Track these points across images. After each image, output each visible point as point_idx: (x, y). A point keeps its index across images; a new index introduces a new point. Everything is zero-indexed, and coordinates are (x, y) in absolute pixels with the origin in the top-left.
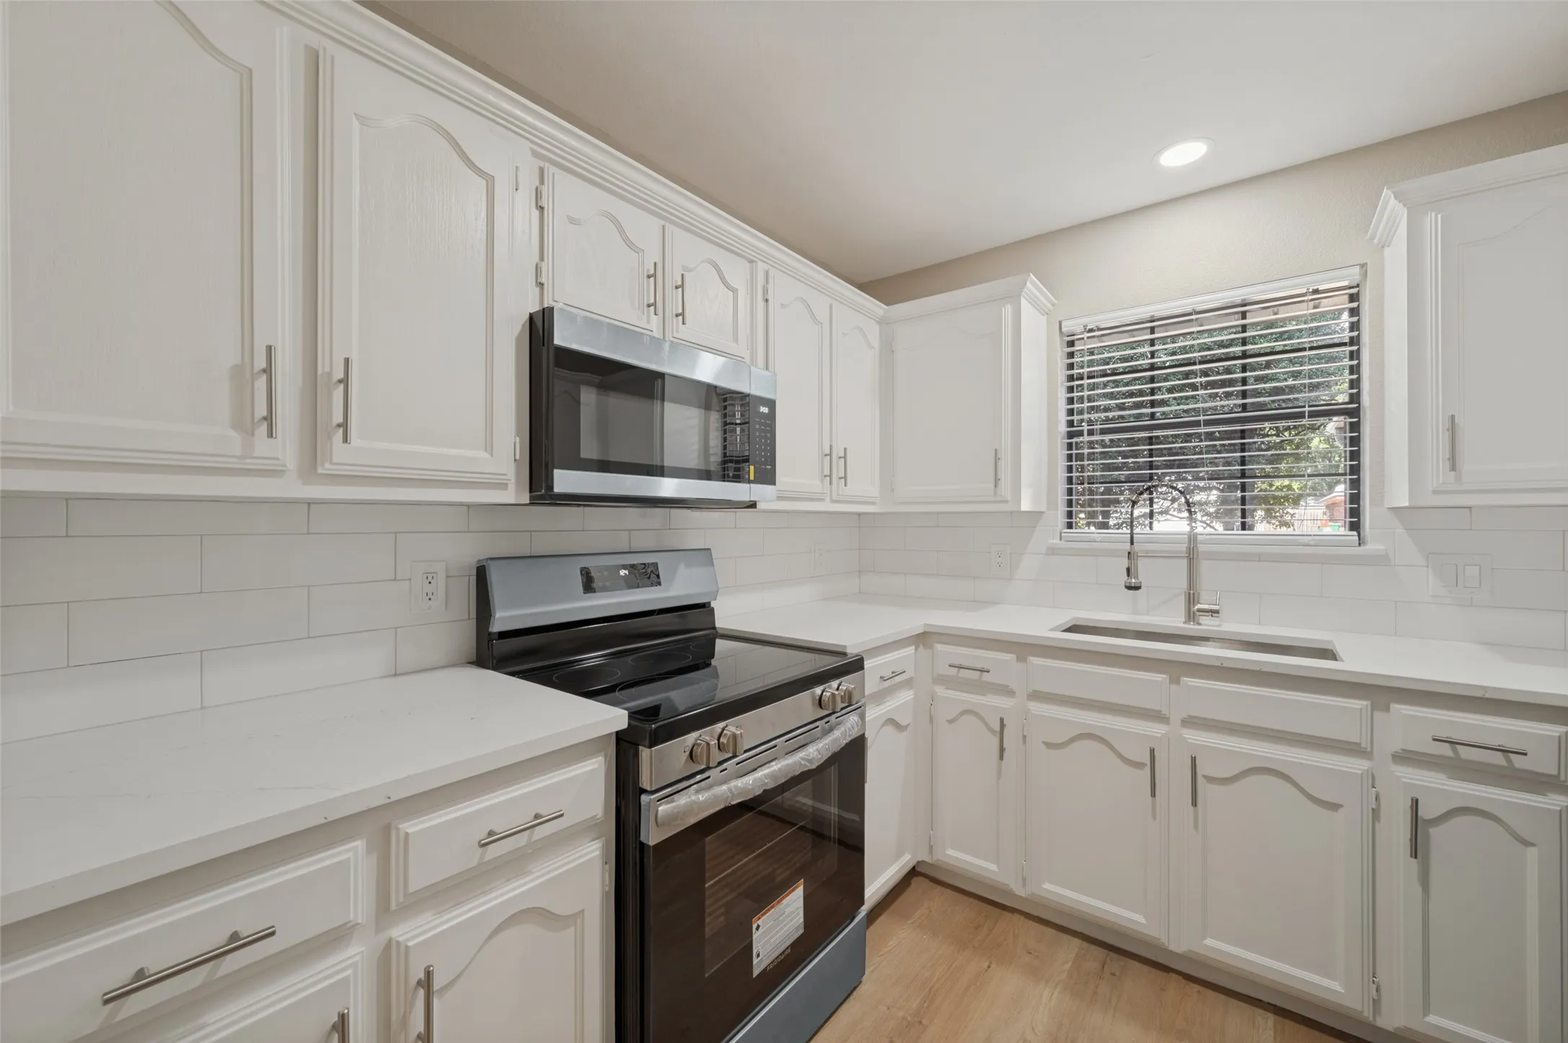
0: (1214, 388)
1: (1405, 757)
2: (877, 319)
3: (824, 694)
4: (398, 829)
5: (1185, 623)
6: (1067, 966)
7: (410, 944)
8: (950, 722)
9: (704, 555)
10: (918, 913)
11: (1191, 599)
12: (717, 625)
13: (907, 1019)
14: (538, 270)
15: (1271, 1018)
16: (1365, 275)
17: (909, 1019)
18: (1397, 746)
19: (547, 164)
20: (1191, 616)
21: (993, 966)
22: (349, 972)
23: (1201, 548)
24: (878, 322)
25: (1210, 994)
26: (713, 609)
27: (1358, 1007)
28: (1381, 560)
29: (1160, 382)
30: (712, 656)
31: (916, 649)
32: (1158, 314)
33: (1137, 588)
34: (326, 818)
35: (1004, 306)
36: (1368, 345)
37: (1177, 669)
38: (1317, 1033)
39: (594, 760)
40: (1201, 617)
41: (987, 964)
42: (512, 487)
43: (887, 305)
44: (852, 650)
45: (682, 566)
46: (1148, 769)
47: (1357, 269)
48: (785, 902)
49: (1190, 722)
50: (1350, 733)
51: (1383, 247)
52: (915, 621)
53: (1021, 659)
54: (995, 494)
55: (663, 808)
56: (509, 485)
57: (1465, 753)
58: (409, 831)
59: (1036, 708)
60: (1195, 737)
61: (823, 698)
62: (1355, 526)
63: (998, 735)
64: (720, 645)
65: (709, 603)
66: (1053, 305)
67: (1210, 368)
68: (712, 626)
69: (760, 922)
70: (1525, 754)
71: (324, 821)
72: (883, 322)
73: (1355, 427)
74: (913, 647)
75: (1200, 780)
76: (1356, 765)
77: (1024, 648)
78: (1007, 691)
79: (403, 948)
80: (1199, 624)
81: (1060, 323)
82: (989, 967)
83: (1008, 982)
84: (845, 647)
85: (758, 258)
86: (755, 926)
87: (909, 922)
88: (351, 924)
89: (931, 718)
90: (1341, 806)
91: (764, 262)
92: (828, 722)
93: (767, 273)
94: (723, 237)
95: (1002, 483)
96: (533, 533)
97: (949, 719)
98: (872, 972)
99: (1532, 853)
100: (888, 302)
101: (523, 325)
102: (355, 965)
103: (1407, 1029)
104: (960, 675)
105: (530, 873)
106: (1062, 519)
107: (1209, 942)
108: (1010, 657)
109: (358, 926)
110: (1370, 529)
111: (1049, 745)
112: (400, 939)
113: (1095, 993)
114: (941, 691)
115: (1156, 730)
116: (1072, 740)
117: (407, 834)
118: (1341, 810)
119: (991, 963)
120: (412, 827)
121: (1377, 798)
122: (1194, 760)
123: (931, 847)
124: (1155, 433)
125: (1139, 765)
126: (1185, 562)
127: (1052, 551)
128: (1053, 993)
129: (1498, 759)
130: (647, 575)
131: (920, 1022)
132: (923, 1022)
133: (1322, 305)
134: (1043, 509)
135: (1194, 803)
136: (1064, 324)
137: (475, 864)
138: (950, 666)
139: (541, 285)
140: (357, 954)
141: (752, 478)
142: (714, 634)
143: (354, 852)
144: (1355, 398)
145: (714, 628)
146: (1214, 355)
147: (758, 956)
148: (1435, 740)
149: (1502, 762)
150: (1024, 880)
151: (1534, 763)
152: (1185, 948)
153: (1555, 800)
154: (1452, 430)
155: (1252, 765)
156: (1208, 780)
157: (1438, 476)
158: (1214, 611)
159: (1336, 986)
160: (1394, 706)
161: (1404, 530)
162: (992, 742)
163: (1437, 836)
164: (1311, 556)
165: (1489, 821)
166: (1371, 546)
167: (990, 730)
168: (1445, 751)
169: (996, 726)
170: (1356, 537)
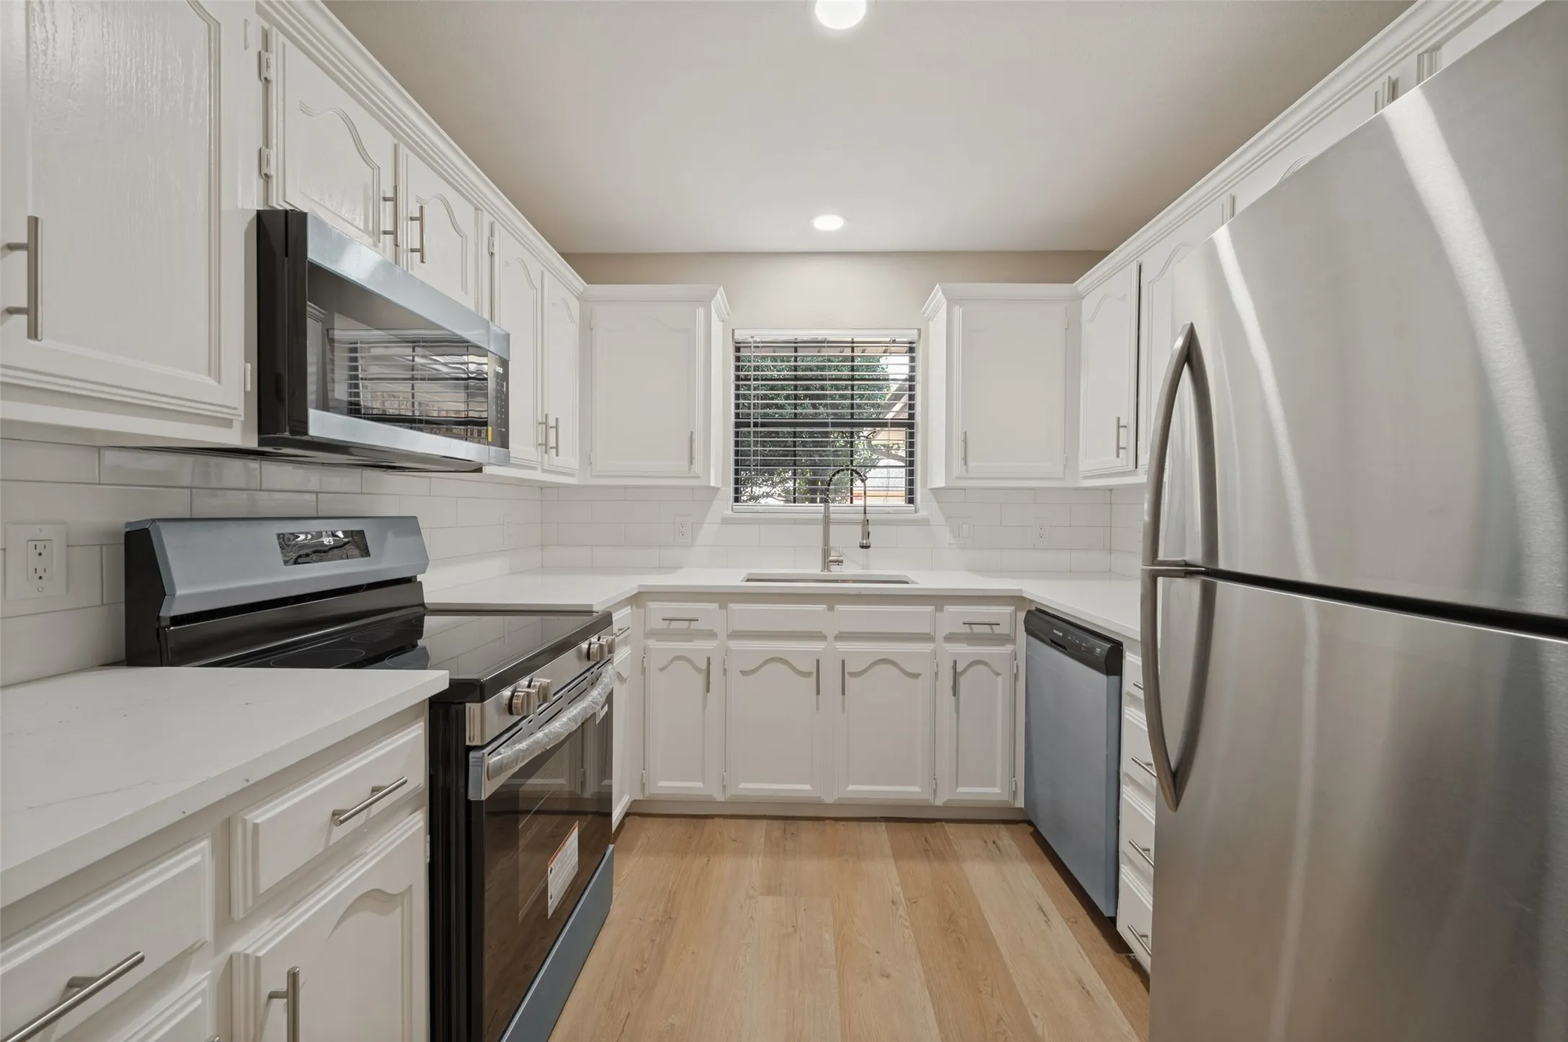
0: (812, 400)
1: (950, 638)
2: (577, 295)
3: (592, 646)
4: (244, 821)
5: (822, 571)
6: (763, 839)
7: (260, 954)
8: (662, 669)
9: (408, 525)
10: (639, 843)
11: (826, 553)
12: (425, 602)
13: (658, 921)
14: (262, 159)
15: (883, 824)
16: (920, 335)
17: (660, 919)
18: (945, 633)
19: (274, 29)
20: (827, 564)
21: (712, 858)
22: (199, 1002)
23: (832, 516)
24: (577, 298)
25: (850, 824)
26: (420, 583)
27: (927, 797)
28: (925, 522)
29: (778, 390)
30: (420, 635)
31: (631, 607)
32: (800, 339)
33: (867, 547)
34: (184, 813)
35: (698, 308)
36: (921, 382)
37: (831, 599)
38: (907, 824)
39: (415, 726)
40: (832, 566)
41: (706, 859)
42: (237, 425)
43: (588, 284)
44: (599, 606)
45: (390, 535)
46: (814, 676)
47: (916, 332)
48: (567, 843)
49: (840, 637)
50: (925, 628)
51: (929, 320)
52: (631, 584)
53: (723, 606)
54: (690, 469)
55: (495, 759)
56: (234, 421)
57: (977, 629)
58: (258, 821)
59: (735, 645)
60: (844, 647)
61: (591, 651)
62: (911, 501)
63: (704, 674)
64: (430, 622)
65: (415, 577)
66: (728, 314)
67: (811, 384)
68: (421, 602)
69: (552, 866)
70: (999, 624)
71: (183, 816)
72: (581, 298)
73: (911, 435)
74: (629, 607)
75: (846, 676)
76: (926, 647)
77: (724, 597)
78: (711, 635)
79: (252, 962)
80: (830, 571)
81: (733, 330)
82: (708, 861)
83: (725, 866)
84: (592, 605)
85: (485, 208)
86: (549, 869)
87: (634, 852)
88: (200, 943)
89: (644, 669)
90: (920, 675)
91: (490, 213)
92: (592, 673)
93: (492, 225)
94: (457, 177)
95: (695, 461)
96: (194, 490)
97: (661, 667)
98: (616, 898)
99: (999, 679)
100: (589, 280)
101: (250, 223)
102: (202, 994)
104: (671, 627)
105: (363, 855)
106: (732, 495)
107: (851, 788)
108: (714, 606)
109: (205, 945)
110: (921, 502)
111: (744, 673)
112: (248, 951)
113: (785, 850)
114: (652, 643)
115: (818, 646)
116: (761, 666)
117: (256, 826)
118: (921, 677)
119: (709, 857)
120: (260, 816)
121: (937, 665)
122: (843, 662)
123: (643, 785)
124: (798, 429)
125: (808, 674)
126: (820, 528)
127: (726, 521)
128: (758, 862)
129: (986, 629)
130: (357, 544)
131: (670, 918)
132: (672, 916)
133: (867, 351)
134: (719, 485)
135: (843, 693)
136: (736, 332)
137: (320, 850)
138: (663, 620)
139: (267, 177)
140: (204, 980)
141: (490, 439)
142: (423, 610)
143: (199, 854)
144: (912, 416)
145: (423, 605)
146: (807, 375)
147: (551, 897)
148: (964, 624)
149: (990, 631)
150: (724, 787)
151: (1004, 629)
152: (836, 797)
153: (1009, 648)
154: (965, 441)
155: (876, 659)
156: (852, 674)
157: (958, 468)
158: (839, 562)
159: (916, 789)
160: (946, 607)
161: (935, 503)
162: (700, 679)
163: (963, 681)
164: (891, 520)
165: (982, 667)
166: (923, 513)
167: (698, 670)
168: (966, 629)
169: (703, 666)
170: (911, 507)
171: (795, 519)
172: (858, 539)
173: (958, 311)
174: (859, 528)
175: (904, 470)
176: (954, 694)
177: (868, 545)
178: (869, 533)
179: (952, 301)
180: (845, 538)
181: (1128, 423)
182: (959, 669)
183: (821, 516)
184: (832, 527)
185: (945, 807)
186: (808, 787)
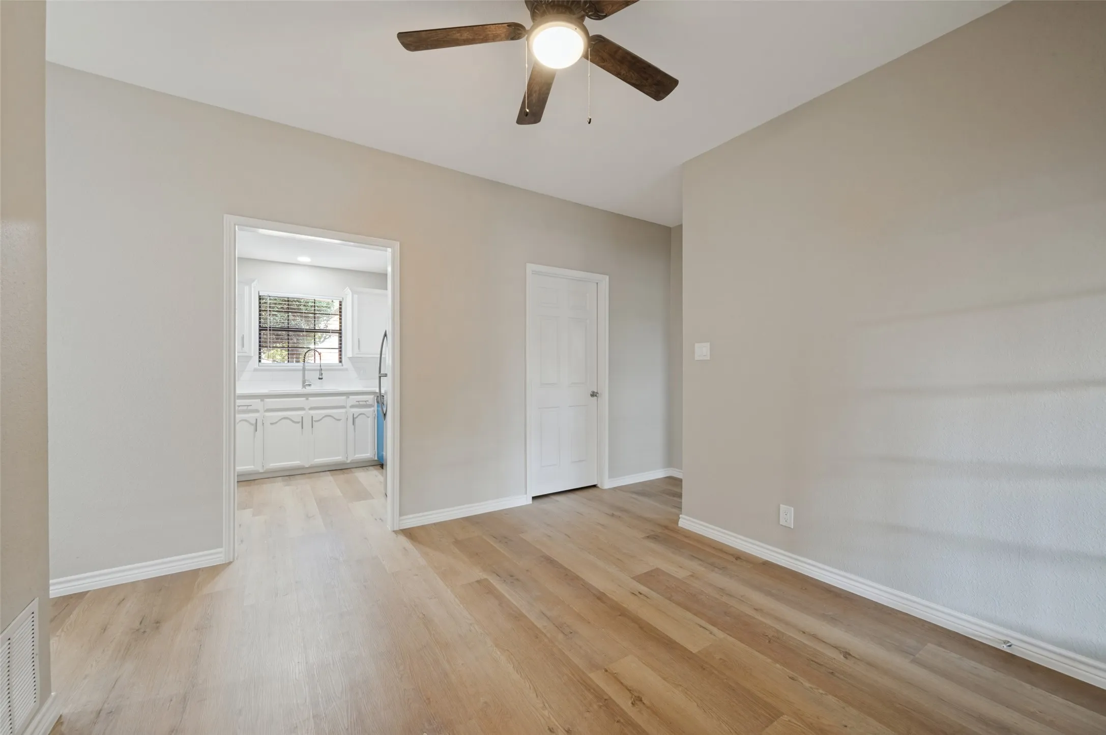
1: (352, 407)
5: (302, 388)
11: (304, 382)
15: (328, 472)
16: (343, 300)
18: (350, 405)
20: (304, 386)
23: (306, 368)
25: (315, 473)
27: (344, 460)
28: (347, 370)
32: (290, 297)
33: (321, 379)
35: (246, 286)
36: (344, 317)
37: (307, 396)
38: (337, 471)
40: (306, 387)
46: (301, 423)
47: (341, 298)
49: (311, 409)
50: (342, 404)
53: (262, 400)
57: (361, 403)
59: (268, 414)
60: (312, 412)
62: (341, 362)
63: (254, 425)
70: (367, 401)
73: (341, 337)
75: (313, 422)
76: (343, 410)
77: (262, 397)
78: (257, 411)
81: (258, 292)
90: (341, 419)
95: (246, 346)
99: (369, 419)
103: (352, 460)
104: (239, 409)
106: (258, 359)
107: (316, 460)
108: (258, 400)
110: (345, 362)
111: (271, 424)
115: (302, 412)
116: (279, 421)
118: (341, 421)
121: (347, 416)
122: (312, 417)
124: (289, 333)
125: (298, 422)
126: (301, 372)
127: (255, 370)
129: (364, 403)
134: (252, 355)
135: (312, 428)
136: (260, 292)
144: (341, 329)
150: (263, 466)
151: (370, 402)
152: (310, 465)
153: (372, 409)
154: (359, 341)
155: (323, 416)
156: (316, 421)
157: (357, 350)
158: (310, 385)
159: (340, 457)
160: (350, 397)
161: (350, 363)
162: (253, 428)
163: (357, 420)
164: (331, 368)
165: (364, 416)
166: (345, 367)
167: (252, 424)
168: (357, 403)
169: (254, 422)
170: (340, 364)
171: (289, 369)
172: (318, 376)
173: (356, 296)
174: (318, 372)
175: (338, 350)
176: (353, 424)
178: (322, 374)
179: (353, 292)
180: (312, 376)
182: (355, 416)
183: (302, 368)
184: (306, 372)
185: (351, 463)
186: (298, 462)
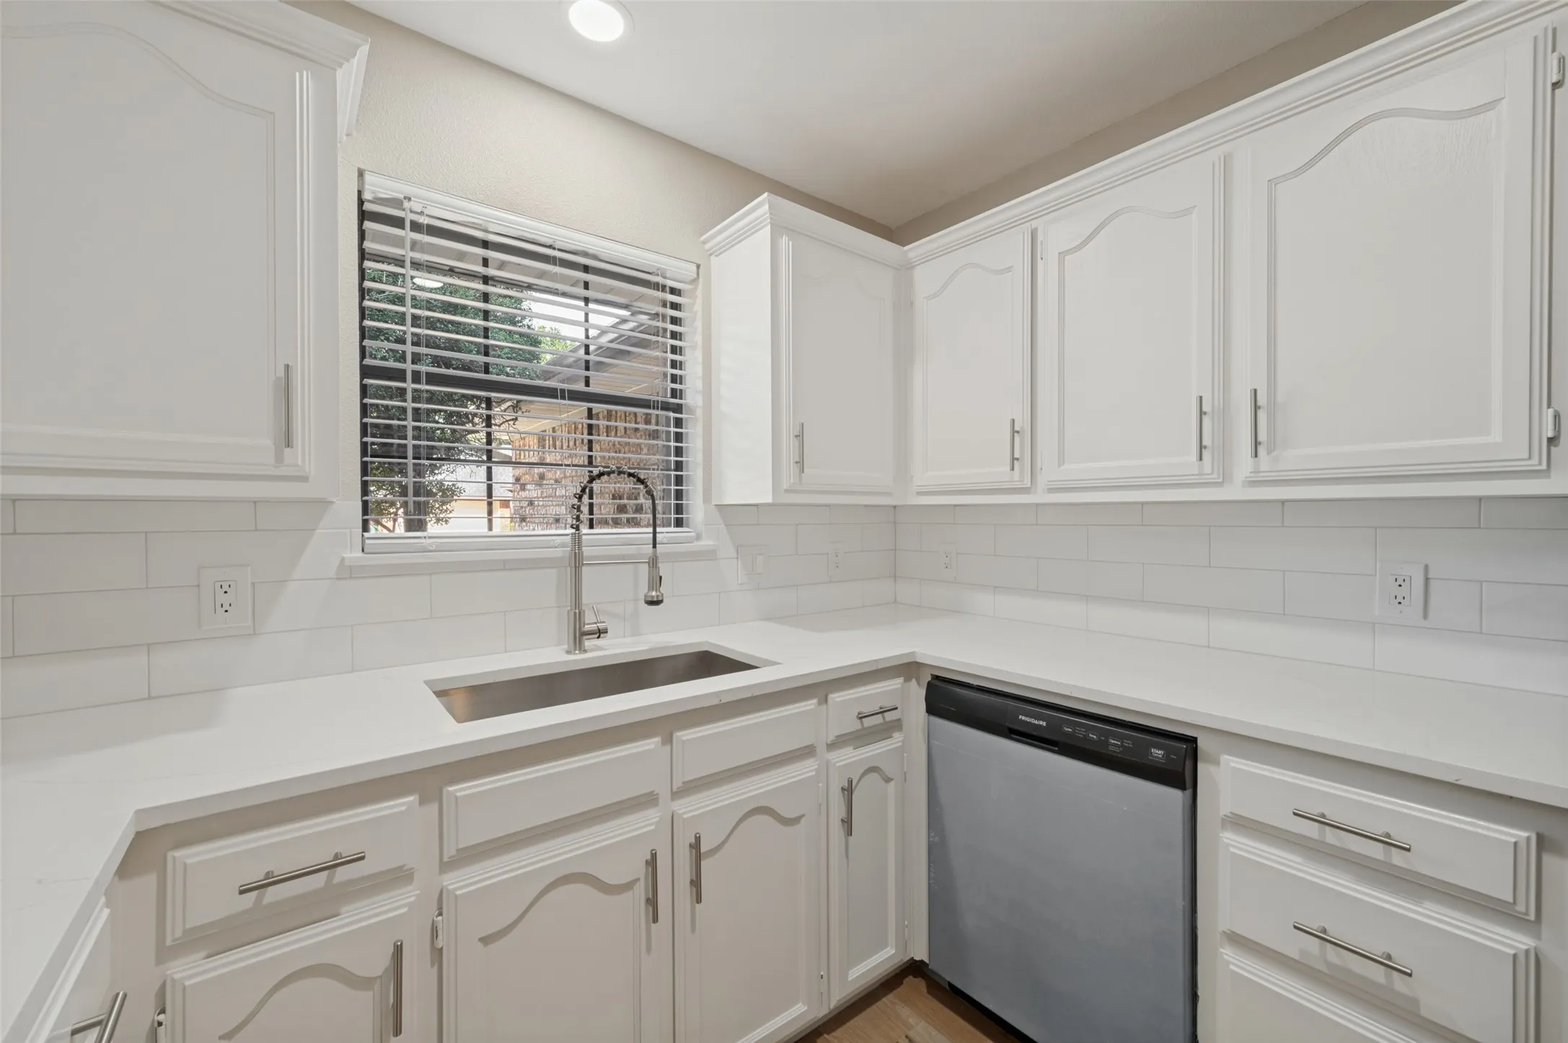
5: (568, 652)
11: (577, 619)
18: (830, 736)
20: (580, 635)
28: (710, 555)
33: (658, 602)
40: (588, 642)
49: (683, 791)
51: (711, 255)
59: (461, 882)
62: (680, 523)
63: (386, 992)
70: (894, 708)
76: (806, 769)
78: (399, 876)
80: (585, 651)
90: (802, 817)
99: (892, 784)
108: (408, 805)
110: (704, 524)
116: (530, 908)
118: (803, 821)
125: (628, 886)
127: (348, 572)
129: (878, 719)
136: (365, 179)
144: (677, 394)
149: (882, 721)
153: (898, 738)
157: (788, 478)
158: (600, 633)
160: (831, 696)
161: (723, 526)
165: (873, 776)
168: (857, 726)
170: (689, 533)
171: (505, 561)
172: (640, 590)
173: (784, 243)
174: (644, 570)
177: (660, 599)
178: (661, 578)
181: (1022, 428)
